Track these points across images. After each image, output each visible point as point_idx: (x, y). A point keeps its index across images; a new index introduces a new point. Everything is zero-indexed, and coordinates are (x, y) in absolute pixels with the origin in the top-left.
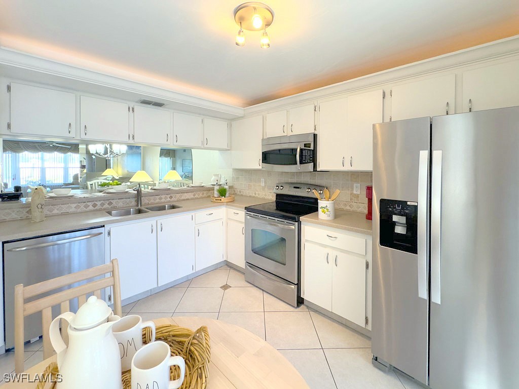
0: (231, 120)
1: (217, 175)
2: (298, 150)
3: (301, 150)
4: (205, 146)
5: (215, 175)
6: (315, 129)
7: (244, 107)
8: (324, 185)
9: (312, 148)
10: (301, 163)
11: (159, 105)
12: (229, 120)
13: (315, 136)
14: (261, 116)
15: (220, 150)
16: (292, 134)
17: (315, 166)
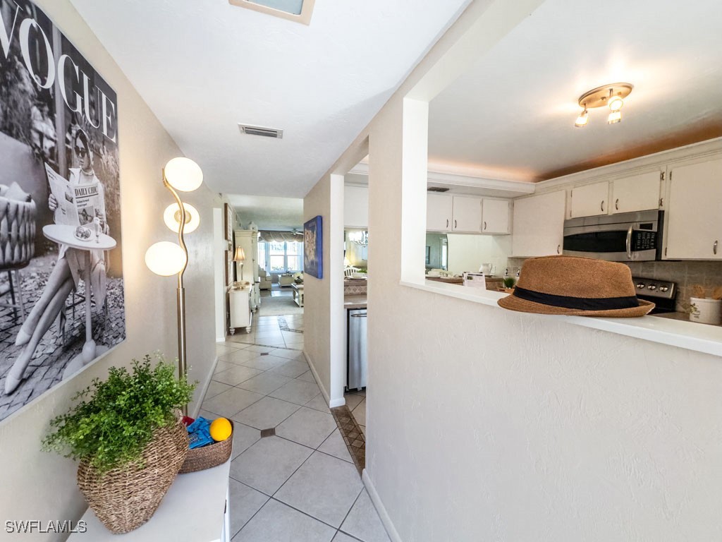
0: (513, 199)
1: (487, 265)
2: (630, 232)
3: (634, 233)
4: (484, 231)
5: (484, 265)
6: (661, 204)
7: (536, 182)
8: (670, 279)
9: (655, 229)
10: (633, 249)
11: (443, 190)
12: (509, 198)
13: (661, 214)
14: (564, 191)
15: (495, 235)
16: (617, 212)
17: (658, 254)
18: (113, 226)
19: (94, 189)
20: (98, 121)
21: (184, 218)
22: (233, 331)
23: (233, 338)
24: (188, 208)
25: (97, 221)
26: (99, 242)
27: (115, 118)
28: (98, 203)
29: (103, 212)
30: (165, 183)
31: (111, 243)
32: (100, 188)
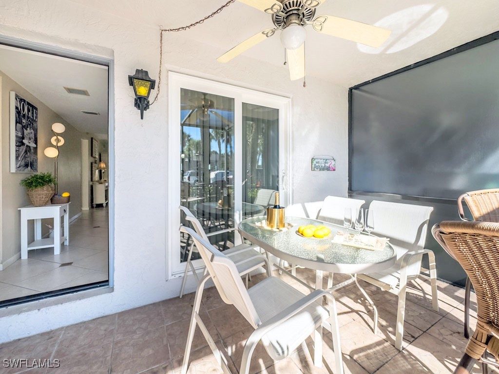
18: (36, 142)
19: (32, 133)
20: (33, 116)
21: (58, 141)
22: (95, 206)
23: (95, 210)
24: (59, 137)
25: (32, 140)
26: (33, 145)
27: (37, 115)
28: (32, 136)
29: (33, 138)
30: (52, 130)
31: (35, 146)
32: (33, 132)
